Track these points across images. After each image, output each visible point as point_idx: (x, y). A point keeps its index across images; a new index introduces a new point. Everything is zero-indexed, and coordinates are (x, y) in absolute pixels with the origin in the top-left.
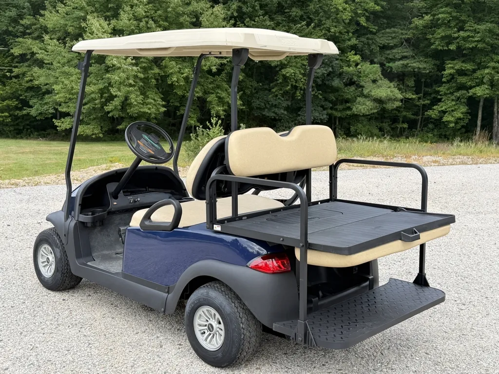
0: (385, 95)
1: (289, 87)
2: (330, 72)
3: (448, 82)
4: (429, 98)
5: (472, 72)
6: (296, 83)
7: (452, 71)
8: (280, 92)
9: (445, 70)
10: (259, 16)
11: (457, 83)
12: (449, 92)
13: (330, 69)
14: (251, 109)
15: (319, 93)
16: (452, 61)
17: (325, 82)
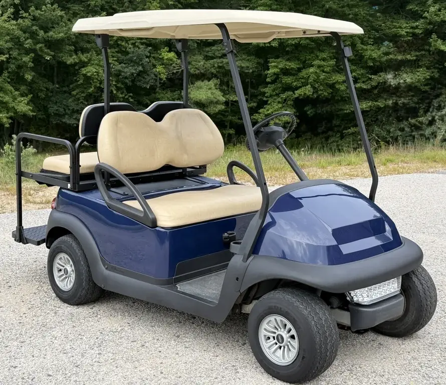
0: (204, 97)
1: (91, 89)
2: (140, 71)
3: (273, 82)
4: (255, 100)
5: (298, 71)
6: (100, 84)
7: (276, 70)
8: (83, 95)
9: (268, 69)
10: (45, 5)
11: (283, 84)
12: (274, 93)
13: (140, 68)
14: (49, 116)
15: (130, 96)
16: (275, 59)
17: (135, 83)
